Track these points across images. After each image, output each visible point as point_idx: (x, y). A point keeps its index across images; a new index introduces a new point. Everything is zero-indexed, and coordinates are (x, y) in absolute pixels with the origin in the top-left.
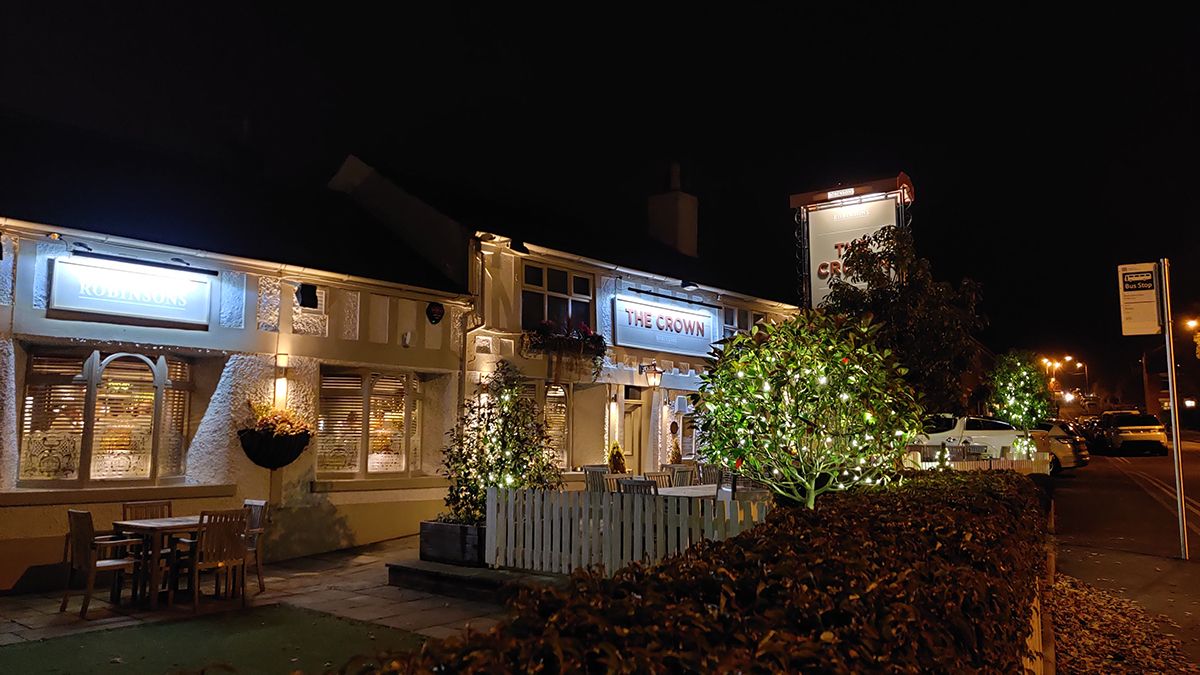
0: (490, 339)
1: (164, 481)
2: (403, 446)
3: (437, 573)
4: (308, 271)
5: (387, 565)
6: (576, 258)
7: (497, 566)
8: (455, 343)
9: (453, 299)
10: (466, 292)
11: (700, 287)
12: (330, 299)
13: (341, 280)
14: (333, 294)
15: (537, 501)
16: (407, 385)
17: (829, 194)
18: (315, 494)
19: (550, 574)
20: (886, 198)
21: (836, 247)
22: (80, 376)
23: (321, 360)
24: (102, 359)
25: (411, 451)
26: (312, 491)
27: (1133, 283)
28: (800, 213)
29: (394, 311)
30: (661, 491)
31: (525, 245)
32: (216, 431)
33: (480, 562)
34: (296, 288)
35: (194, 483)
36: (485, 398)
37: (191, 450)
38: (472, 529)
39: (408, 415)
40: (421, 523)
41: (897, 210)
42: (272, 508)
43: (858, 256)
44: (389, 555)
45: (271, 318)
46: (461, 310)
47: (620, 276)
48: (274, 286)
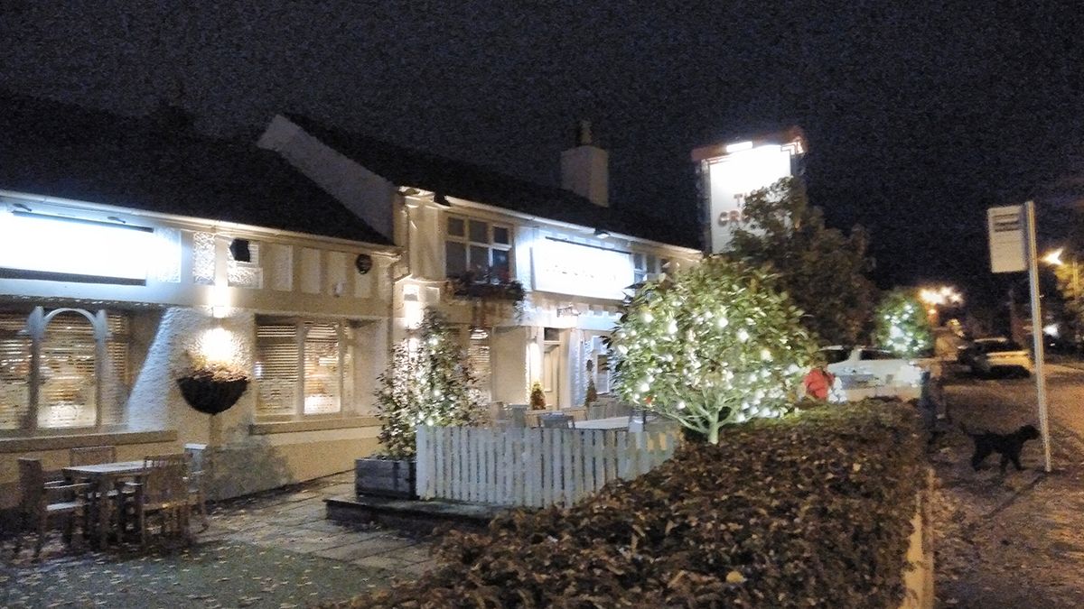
0: (417, 287)
1: (109, 428)
2: (337, 388)
3: (373, 507)
4: (242, 226)
6: (495, 210)
7: (428, 498)
8: (383, 292)
9: (379, 250)
10: (393, 244)
11: (613, 235)
12: (263, 253)
13: (273, 235)
15: (464, 437)
16: (340, 333)
17: (727, 147)
18: (254, 437)
19: (476, 503)
20: (782, 150)
21: (735, 197)
22: (24, 331)
23: (256, 311)
24: (45, 315)
25: (345, 393)
26: (251, 434)
27: (1000, 225)
28: (702, 165)
29: (324, 263)
30: (579, 424)
31: (448, 198)
33: (413, 496)
34: (230, 243)
35: (137, 430)
36: (414, 343)
37: (133, 398)
38: (403, 465)
39: (341, 360)
40: (356, 460)
41: (792, 161)
42: (212, 452)
43: (757, 206)
44: (324, 490)
45: (206, 272)
46: (388, 261)
47: (537, 226)
48: (209, 241)
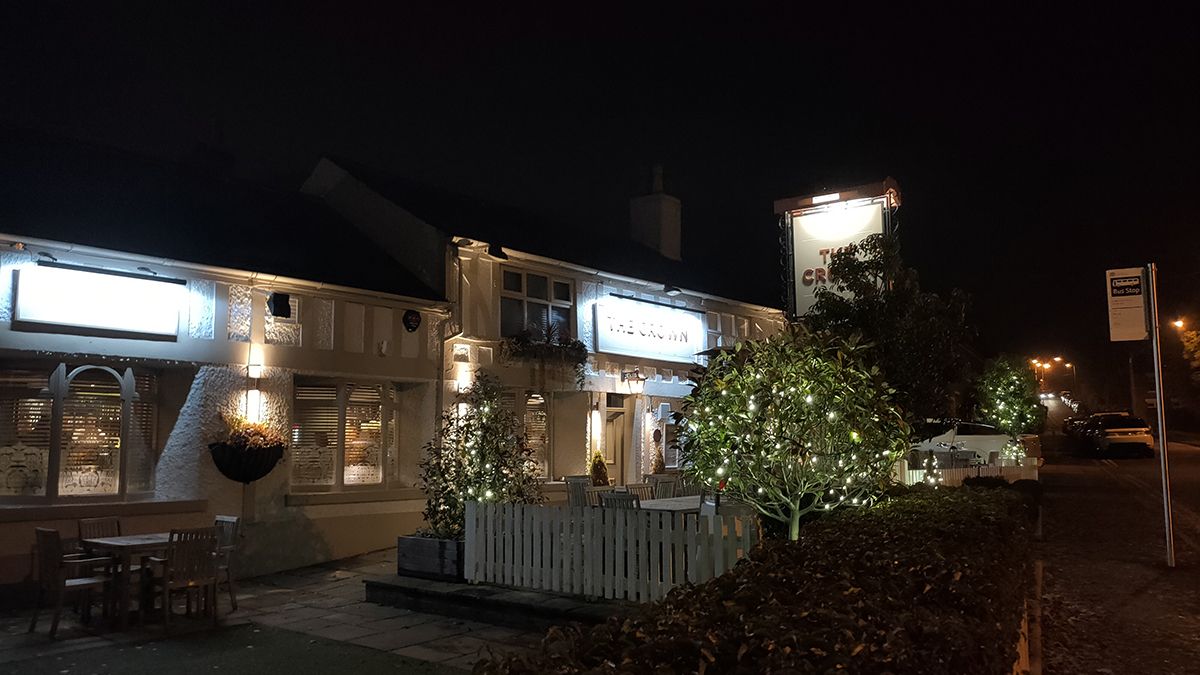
0: (468, 347)
1: (133, 496)
2: (380, 456)
3: (415, 589)
4: (280, 279)
5: (364, 581)
6: (556, 263)
7: (477, 582)
8: (433, 351)
9: (430, 306)
10: (443, 299)
11: (684, 292)
12: (303, 308)
13: (315, 288)
14: (307, 301)
15: (518, 513)
16: (384, 396)
17: (814, 198)
18: (289, 508)
19: (532, 590)
20: (873, 203)
21: (821, 253)
22: (46, 389)
23: (295, 371)
24: (68, 373)
25: (389, 461)
26: (286, 505)
27: (1119, 288)
28: (784, 218)
29: (369, 319)
30: (644, 504)
31: (504, 250)
32: (184, 446)
33: (460, 578)
34: (268, 297)
35: (163, 499)
36: (463, 409)
37: (160, 464)
38: (451, 545)
39: (385, 425)
40: (399, 538)
41: (884, 215)
42: (245, 522)
43: (844, 263)
44: (364, 569)
45: (242, 327)
46: (438, 318)
47: (602, 281)
48: (246, 295)
